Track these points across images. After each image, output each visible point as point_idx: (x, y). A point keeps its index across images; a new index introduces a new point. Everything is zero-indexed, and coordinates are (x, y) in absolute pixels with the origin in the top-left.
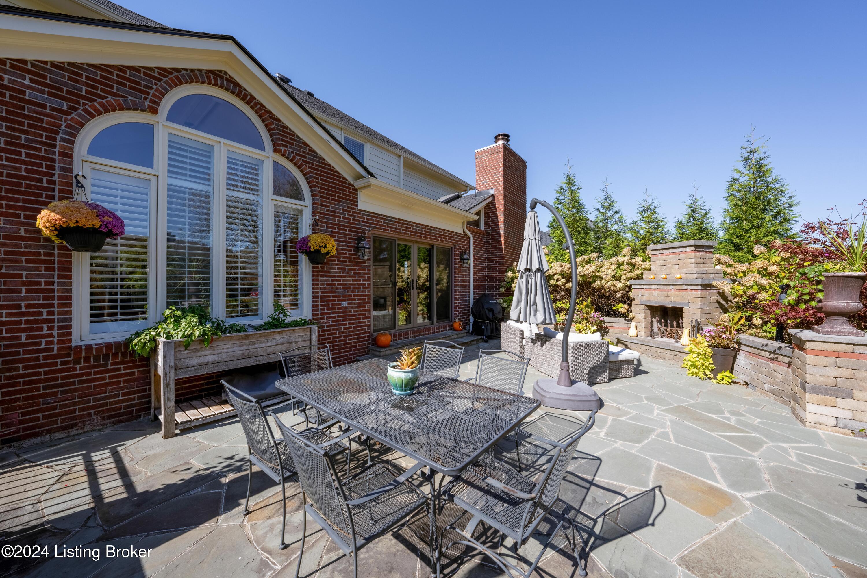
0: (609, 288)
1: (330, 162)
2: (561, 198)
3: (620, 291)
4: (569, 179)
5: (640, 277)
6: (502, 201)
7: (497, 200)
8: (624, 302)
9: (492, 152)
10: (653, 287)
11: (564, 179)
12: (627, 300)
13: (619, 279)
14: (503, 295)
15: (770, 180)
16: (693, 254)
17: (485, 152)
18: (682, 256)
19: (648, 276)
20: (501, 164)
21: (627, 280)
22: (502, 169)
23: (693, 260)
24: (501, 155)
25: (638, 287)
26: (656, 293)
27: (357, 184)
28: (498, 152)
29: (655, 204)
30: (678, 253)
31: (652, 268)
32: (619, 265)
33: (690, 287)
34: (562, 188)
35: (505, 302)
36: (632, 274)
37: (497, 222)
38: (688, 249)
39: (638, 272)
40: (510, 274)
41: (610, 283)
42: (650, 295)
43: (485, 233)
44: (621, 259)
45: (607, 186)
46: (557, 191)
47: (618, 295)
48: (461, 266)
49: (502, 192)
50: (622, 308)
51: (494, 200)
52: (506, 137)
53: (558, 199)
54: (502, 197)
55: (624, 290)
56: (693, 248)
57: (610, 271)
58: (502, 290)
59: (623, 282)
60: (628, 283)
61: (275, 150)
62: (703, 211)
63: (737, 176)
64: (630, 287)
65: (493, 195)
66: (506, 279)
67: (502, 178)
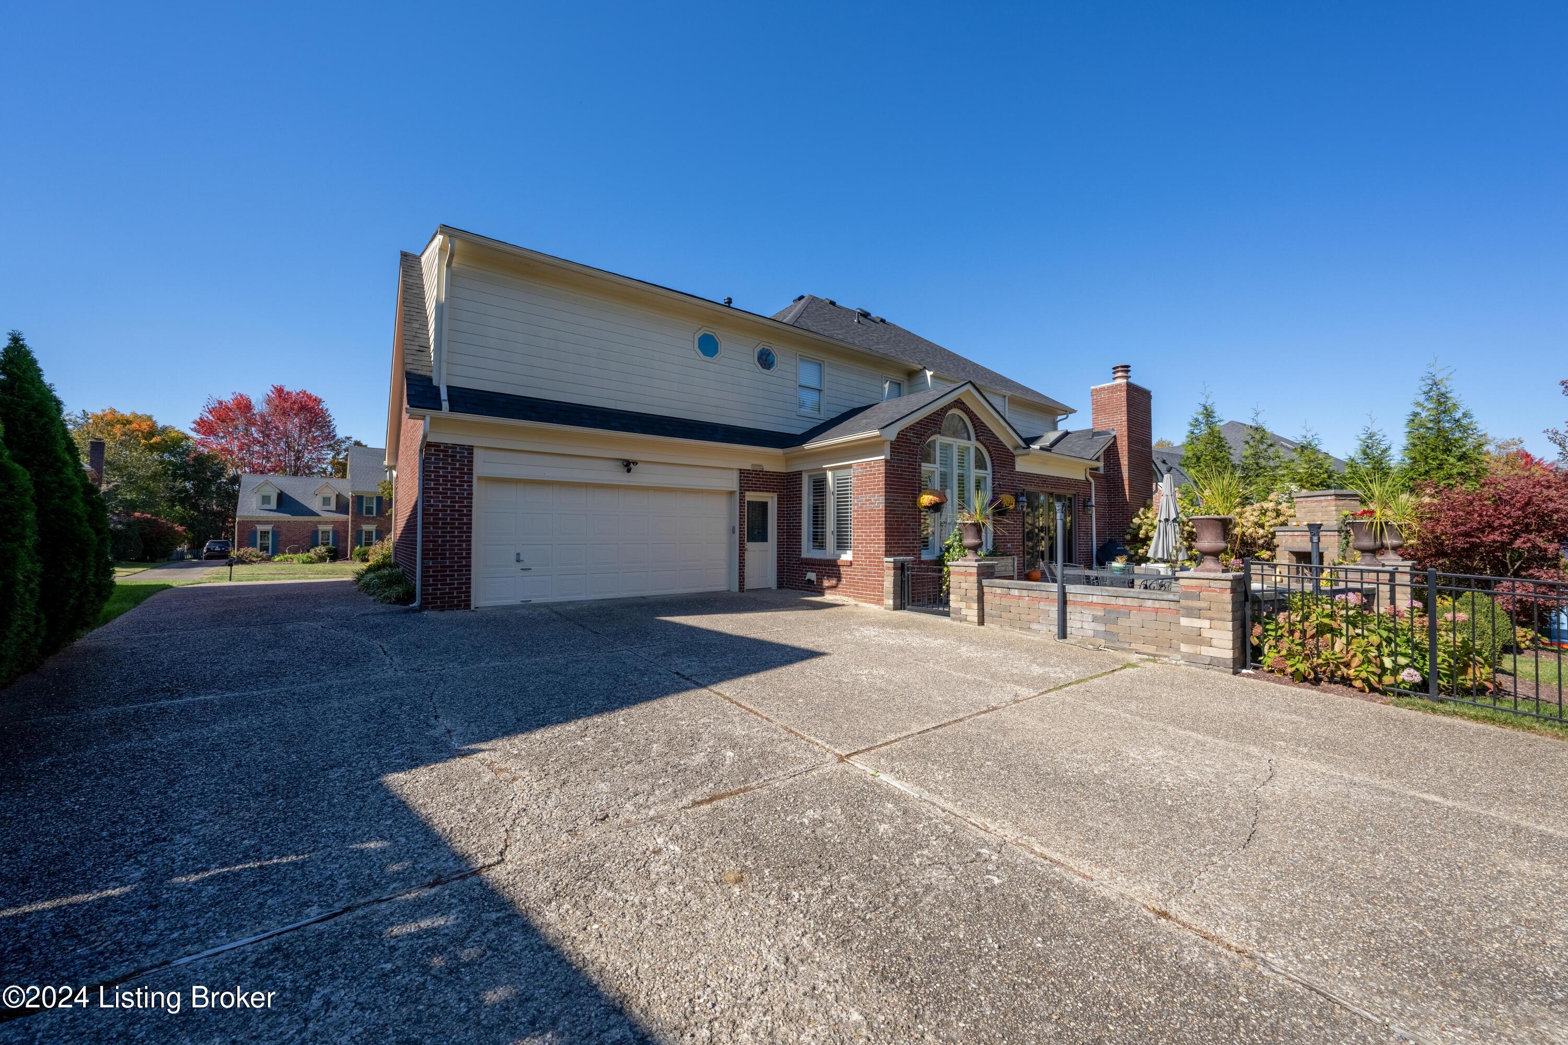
0: (1251, 535)
1: (1001, 439)
2: (1196, 431)
3: (1262, 537)
4: (1206, 409)
5: (1284, 524)
6: (1125, 443)
7: (1119, 442)
8: (1268, 549)
9: (1113, 389)
10: (1296, 533)
11: (1201, 410)
12: (1270, 546)
13: (1262, 526)
14: (1128, 543)
15: (1458, 415)
16: (1334, 503)
17: (1103, 389)
18: (1325, 504)
19: (1293, 523)
20: (1124, 404)
21: (1271, 526)
22: (1125, 409)
23: (1334, 508)
24: (1124, 394)
25: (1282, 533)
26: (1298, 539)
27: (1015, 453)
28: (1120, 391)
29: (1316, 442)
30: (1321, 501)
31: (1298, 515)
32: (1264, 512)
33: (1328, 533)
34: (1197, 420)
35: (1131, 549)
36: (1275, 521)
37: (1119, 465)
38: (1329, 498)
39: (1282, 519)
40: (1136, 521)
41: (1251, 530)
42: (1293, 541)
43: (1105, 476)
44: (1266, 505)
45: (1257, 414)
46: (1191, 425)
47: (1261, 542)
48: (1084, 512)
49: (1126, 433)
50: (1265, 554)
51: (1115, 441)
52: (1126, 369)
53: (1193, 433)
54: (1126, 438)
55: (1267, 536)
56: (1333, 497)
57: (1252, 518)
58: (1128, 537)
59: (1266, 528)
60: (1272, 530)
61: (977, 440)
62: (1384, 447)
63: (1419, 410)
64: (1273, 535)
65: (1115, 437)
66: (1131, 525)
67: (1125, 418)
